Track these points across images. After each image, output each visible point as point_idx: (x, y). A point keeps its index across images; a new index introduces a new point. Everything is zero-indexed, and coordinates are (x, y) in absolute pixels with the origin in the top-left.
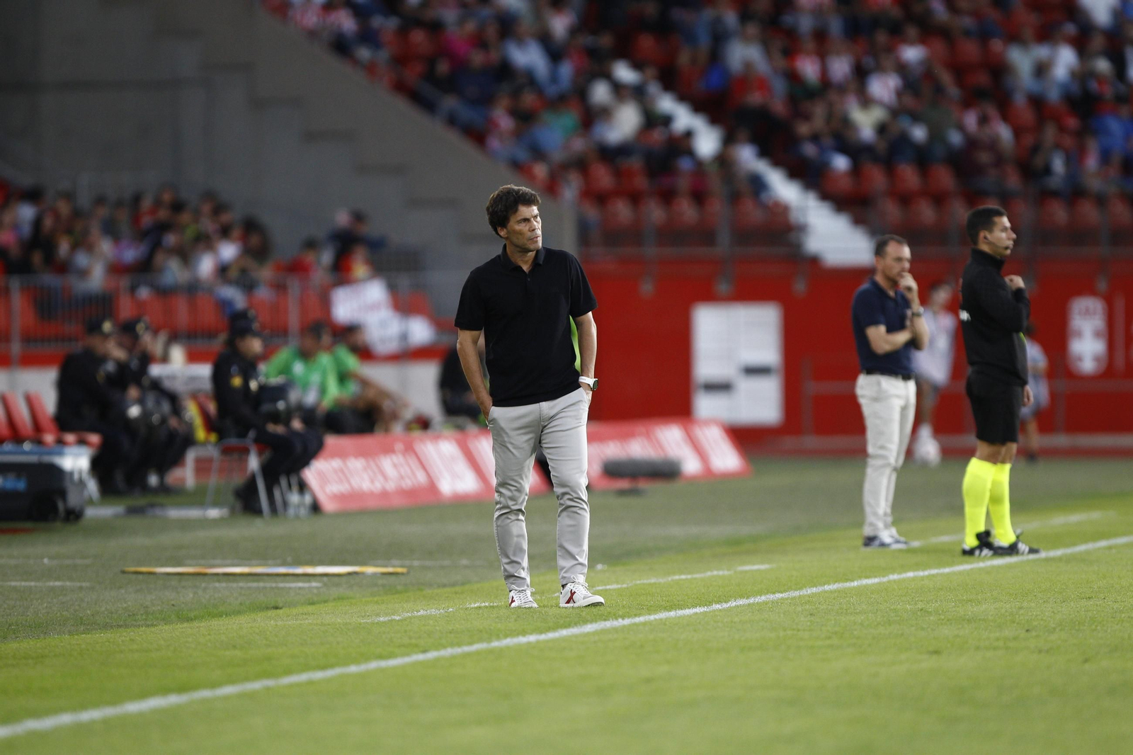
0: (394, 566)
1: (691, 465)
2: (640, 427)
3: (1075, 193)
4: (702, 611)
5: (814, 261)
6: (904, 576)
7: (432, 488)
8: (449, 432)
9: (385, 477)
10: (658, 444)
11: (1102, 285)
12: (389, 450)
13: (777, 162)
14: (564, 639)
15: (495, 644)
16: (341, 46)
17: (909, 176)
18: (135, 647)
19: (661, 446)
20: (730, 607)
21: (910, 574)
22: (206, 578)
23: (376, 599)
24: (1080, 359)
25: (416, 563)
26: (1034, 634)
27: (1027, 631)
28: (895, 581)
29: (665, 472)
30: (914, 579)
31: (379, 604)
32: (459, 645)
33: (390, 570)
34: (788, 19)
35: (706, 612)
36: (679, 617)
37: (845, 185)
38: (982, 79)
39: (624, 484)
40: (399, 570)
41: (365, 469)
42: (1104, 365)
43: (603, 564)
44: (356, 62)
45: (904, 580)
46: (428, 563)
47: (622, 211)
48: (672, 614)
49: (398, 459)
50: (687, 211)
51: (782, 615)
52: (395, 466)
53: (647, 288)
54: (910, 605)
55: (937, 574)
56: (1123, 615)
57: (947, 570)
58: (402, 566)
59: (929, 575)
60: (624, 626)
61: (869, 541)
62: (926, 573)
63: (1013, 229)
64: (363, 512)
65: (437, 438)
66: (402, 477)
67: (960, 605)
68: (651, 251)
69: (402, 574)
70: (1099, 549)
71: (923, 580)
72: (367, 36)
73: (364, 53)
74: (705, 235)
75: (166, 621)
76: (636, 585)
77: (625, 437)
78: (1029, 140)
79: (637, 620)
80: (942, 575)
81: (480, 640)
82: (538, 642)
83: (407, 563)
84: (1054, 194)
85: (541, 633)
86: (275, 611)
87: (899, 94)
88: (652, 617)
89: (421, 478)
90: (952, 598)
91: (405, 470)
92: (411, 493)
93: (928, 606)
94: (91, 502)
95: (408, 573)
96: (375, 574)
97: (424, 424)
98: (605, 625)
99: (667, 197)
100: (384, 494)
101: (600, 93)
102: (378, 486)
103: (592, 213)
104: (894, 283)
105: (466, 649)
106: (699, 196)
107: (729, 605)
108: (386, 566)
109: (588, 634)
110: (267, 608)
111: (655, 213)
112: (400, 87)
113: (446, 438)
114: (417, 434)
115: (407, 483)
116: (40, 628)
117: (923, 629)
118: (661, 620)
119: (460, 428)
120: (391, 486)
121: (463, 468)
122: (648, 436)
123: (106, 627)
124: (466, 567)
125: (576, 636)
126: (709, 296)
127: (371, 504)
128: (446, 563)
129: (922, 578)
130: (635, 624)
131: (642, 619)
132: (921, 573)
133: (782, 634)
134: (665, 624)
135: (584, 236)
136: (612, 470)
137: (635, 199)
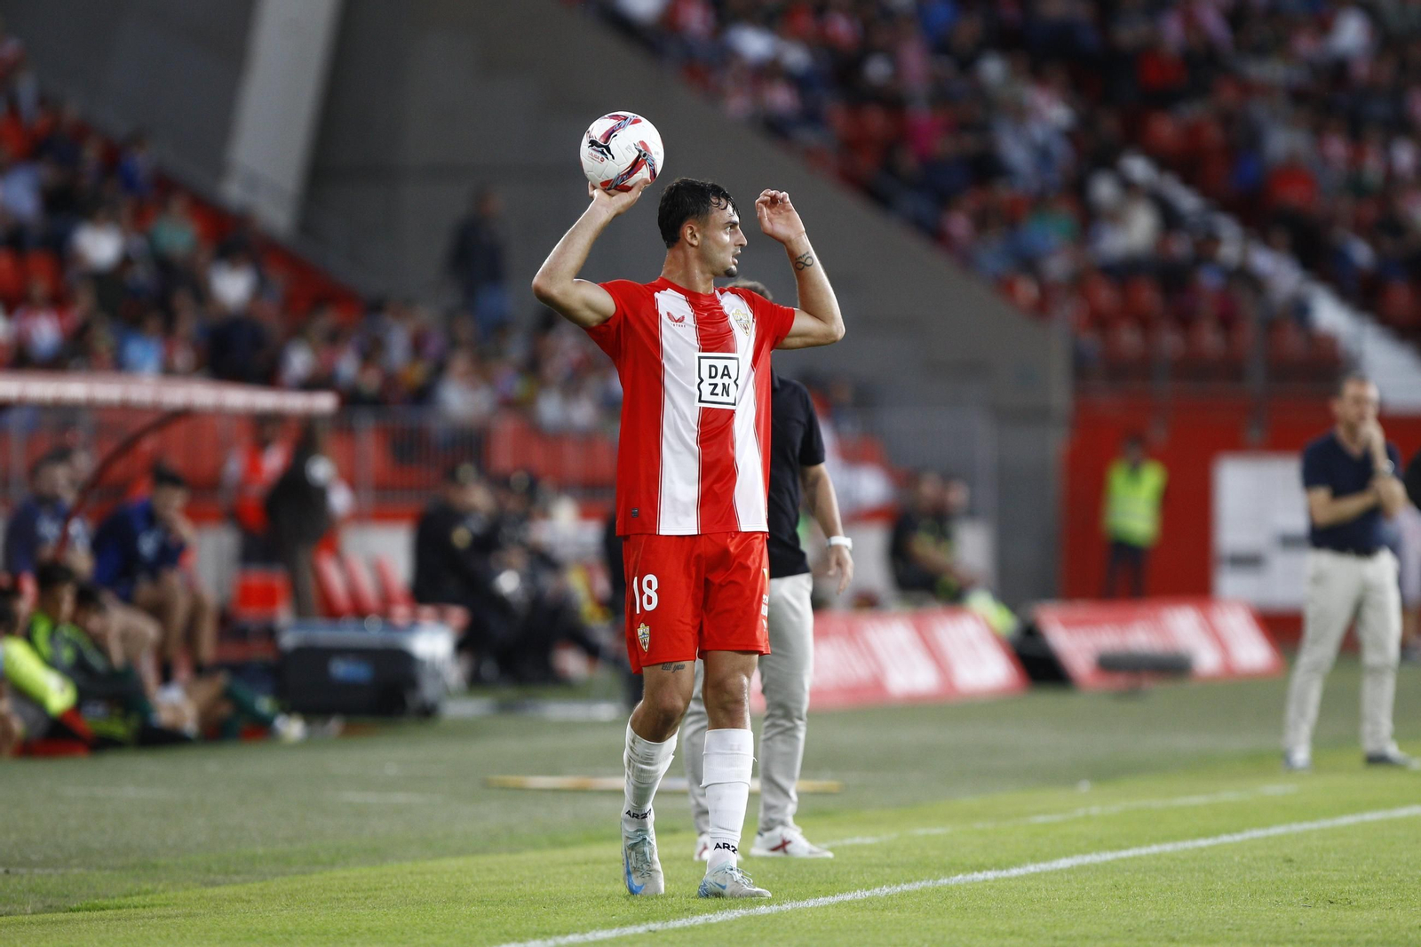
1: (1207, 659)
2: (1145, 610)
7: (877, 684)
8: (902, 609)
15: (943, 882)
16: (775, 127)
18: (493, 878)
19: (1169, 634)
20: (1243, 839)
22: (588, 794)
29: (1173, 667)
39: (1120, 681)
47: (1128, 338)
50: (1210, 339)
53: (1161, 435)
58: (834, 782)
65: (886, 620)
68: (1163, 387)
69: (835, 792)
72: (811, 116)
73: (808, 137)
74: (1232, 369)
75: (535, 846)
77: (1123, 622)
83: (841, 778)
85: (1001, 869)
89: (864, 671)
92: (851, 691)
94: (448, 693)
95: (841, 791)
97: (866, 602)
99: (1185, 321)
101: (1104, 190)
103: (1090, 341)
104: (1353, 429)
106: (1227, 320)
107: (1241, 836)
111: (1170, 342)
112: (850, 178)
114: (861, 614)
116: (377, 854)
121: (918, 659)
122: (1155, 620)
123: (460, 852)
126: (1235, 444)
135: (1080, 368)
136: (1109, 664)
137: (1145, 323)
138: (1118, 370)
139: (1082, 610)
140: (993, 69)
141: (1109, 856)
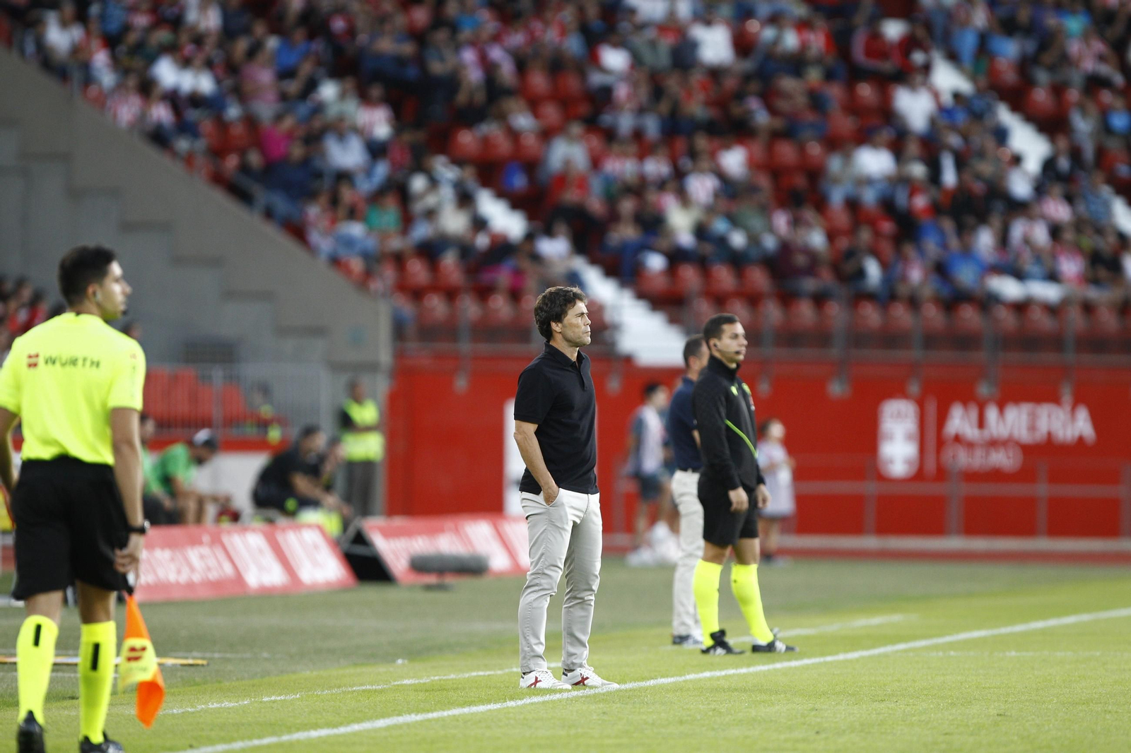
0: (194, 658)
1: (499, 561)
2: (448, 523)
3: (888, 296)
4: (495, 708)
5: (628, 360)
6: (701, 675)
7: (239, 579)
8: (258, 524)
9: (192, 569)
10: (467, 541)
11: (914, 388)
12: (196, 542)
13: (594, 261)
14: (355, 734)
15: (285, 738)
16: (159, 138)
17: (724, 277)
19: (470, 542)
20: (524, 704)
21: (707, 674)
22: (6, 667)
23: (172, 691)
24: (891, 462)
25: (216, 655)
26: (823, 735)
27: (817, 733)
28: (691, 681)
29: (472, 568)
30: (710, 679)
31: (175, 696)
32: (250, 738)
33: (191, 661)
34: (606, 119)
35: (500, 708)
36: (472, 714)
37: (660, 284)
38: (800, 181)
39: (432, 579)
40: (200, 662)
41: (172, 559)
42: (914, 470)
43: (403, 659)
44: (174, 154)
45: (700, 680)
46: (228, 655)
47: (437, 305)
48: (466, 710)
49: (205, 550)
50: (502, 307)
51: (575, 714)
52: (202, 557)
53: (461, 384)
54: (703, 705)
55: (734, 675)
56: (914, 718)
57: (744, 670)
58: (203, 658)
59: (726, 675)
60: (417, 722)
61: (681, 640)
62: (723, 673)
63: (747, 337)
64: (169, 603)
65: (245, 530)
66: (209, 569)
67: (753, 706)
68: (466, 346)
69: (203, 665)
70: (897, 651)
71: (719, 680)
72: (184, 127)
73: (183, 144)
74: (522, 332)
76: (433, 681)
77: (433, 532)
78: (843, 243)
79: (430, 716)
80: (738, 675)
81: (274, 734)
82: (329, 736)
83: (208, 655)
84: (871, 297)
86: (71, 701)
87: (716, 195)
88: (445, 713)
89: (228, 569)
90: (745, 699)
91: (212, 562)
92: (217, 585)
93: (721, 706)
95: (208, 665)
96: (174, 665)
97: (234, 515)
98: (398, 721)
99: (483, 293)
100: (190, 585)
101: (418, 184)
102: (183, 578)
103: (407, 308)
105: (256, 742)
106: (515, 295)
107: (523, 702)
108: (186, 658)
109: (380, 729)
110: (64, 698)
111: (470, 308)
112: (218, 179)
113: (254, 530)
114: (226, 525)
115: (213, 576)
117: (713, 729)
118: (454, 716)
119: (270, 521)
120: (196, 578)
121: (270, 560)
122: (457, 531)
124: (266, 659)
125: (368, 731)
127: (177, 595)
128: (248, 655)
129: (718, 678)
130: (429, 720)
131: (435, 715)
132: (718, 673)
133: (573, 732)
134: (458, 720)
135: (399, 331)
136: (420, 565)
137: (451, 294)
138: (428, 332)
139: (399, 522)
140: (328, 91)
141: (419, 717)
